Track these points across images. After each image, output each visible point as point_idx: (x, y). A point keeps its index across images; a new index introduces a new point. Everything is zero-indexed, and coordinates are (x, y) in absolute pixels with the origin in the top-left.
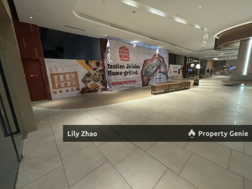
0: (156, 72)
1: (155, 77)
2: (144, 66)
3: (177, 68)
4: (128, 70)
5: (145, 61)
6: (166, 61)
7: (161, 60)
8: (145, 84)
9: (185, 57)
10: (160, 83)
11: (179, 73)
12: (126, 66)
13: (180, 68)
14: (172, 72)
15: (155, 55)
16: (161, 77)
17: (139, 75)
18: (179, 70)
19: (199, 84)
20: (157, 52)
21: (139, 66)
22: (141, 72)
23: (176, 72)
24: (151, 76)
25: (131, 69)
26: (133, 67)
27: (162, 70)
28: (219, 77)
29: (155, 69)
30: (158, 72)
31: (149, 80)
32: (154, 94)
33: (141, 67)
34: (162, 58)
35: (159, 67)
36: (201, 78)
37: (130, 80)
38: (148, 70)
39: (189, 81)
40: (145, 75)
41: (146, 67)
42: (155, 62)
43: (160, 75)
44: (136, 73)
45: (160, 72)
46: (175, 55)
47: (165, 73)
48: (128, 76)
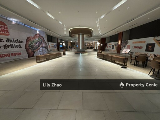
0: (39, 46)
1: (39, 50)
2: (27, 41)
3: (53, 44)
4: (8, 44)
5: (28, 38)
6: (46, 39)
7: (42, 38)
8: (31, 55)
9: (57, 38)
10: (43, 54)
11: (55, 48)
12: (5, 40)
13: (55, 45)
14: (51, 47)
15: (37, 34)
16: (44, 50)
17: (24, 48)
18: (55, 46)
19: (66, 54)
20: (38, 32)
21: (22, 41)
22: (25, 46)
23: (53, 47)
24: (35, 49)
25: (12, 43)
26: (15, 41)
27: (44, 45)
28: (74, 50)
29: (38, 44)
30: (40, 46)
31: (34, 52)
32: (39, 62)
33: (25, 42)
34: (43, 37)
35: (41, 43)
36: (66, 51)
37: (13, 53)
38: (32, 45)
39: (60, 52)
40: (30, 49)
41: (29, 43)
42: (37, 39)
43: (43, 49)
44: (20, 46)
45: (42, 47)
46: (51, 37)
47: (46, 48)
48: (10, 49)
